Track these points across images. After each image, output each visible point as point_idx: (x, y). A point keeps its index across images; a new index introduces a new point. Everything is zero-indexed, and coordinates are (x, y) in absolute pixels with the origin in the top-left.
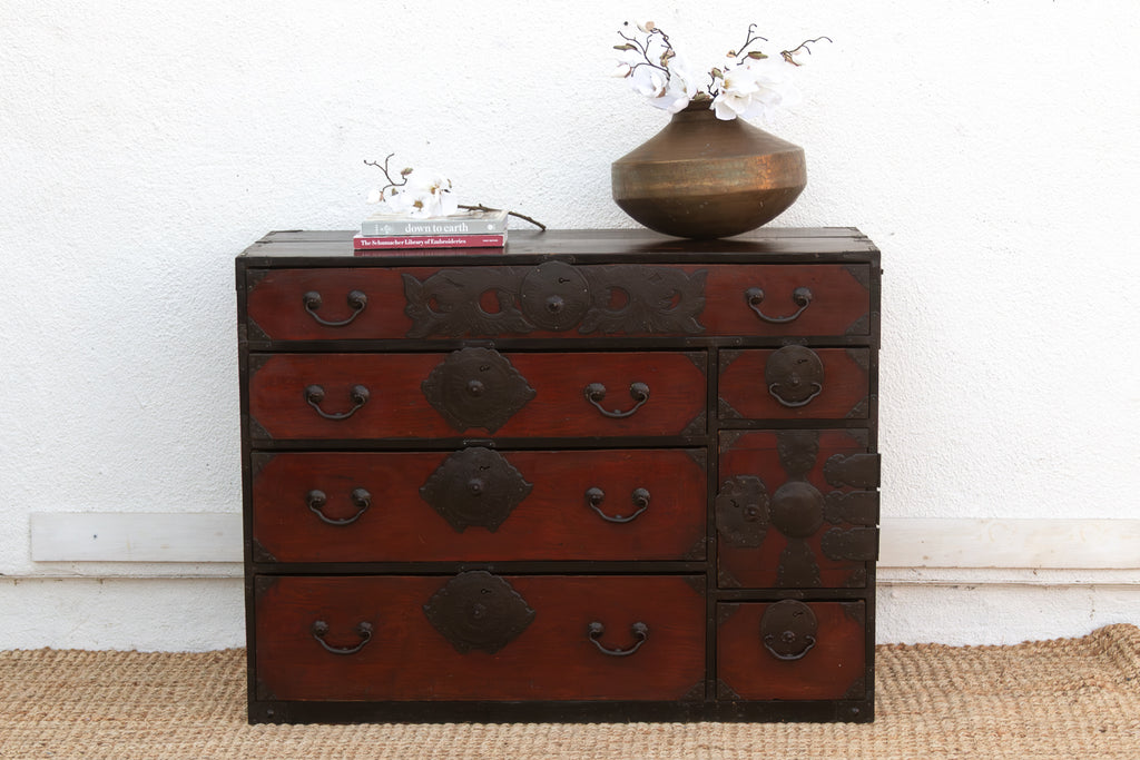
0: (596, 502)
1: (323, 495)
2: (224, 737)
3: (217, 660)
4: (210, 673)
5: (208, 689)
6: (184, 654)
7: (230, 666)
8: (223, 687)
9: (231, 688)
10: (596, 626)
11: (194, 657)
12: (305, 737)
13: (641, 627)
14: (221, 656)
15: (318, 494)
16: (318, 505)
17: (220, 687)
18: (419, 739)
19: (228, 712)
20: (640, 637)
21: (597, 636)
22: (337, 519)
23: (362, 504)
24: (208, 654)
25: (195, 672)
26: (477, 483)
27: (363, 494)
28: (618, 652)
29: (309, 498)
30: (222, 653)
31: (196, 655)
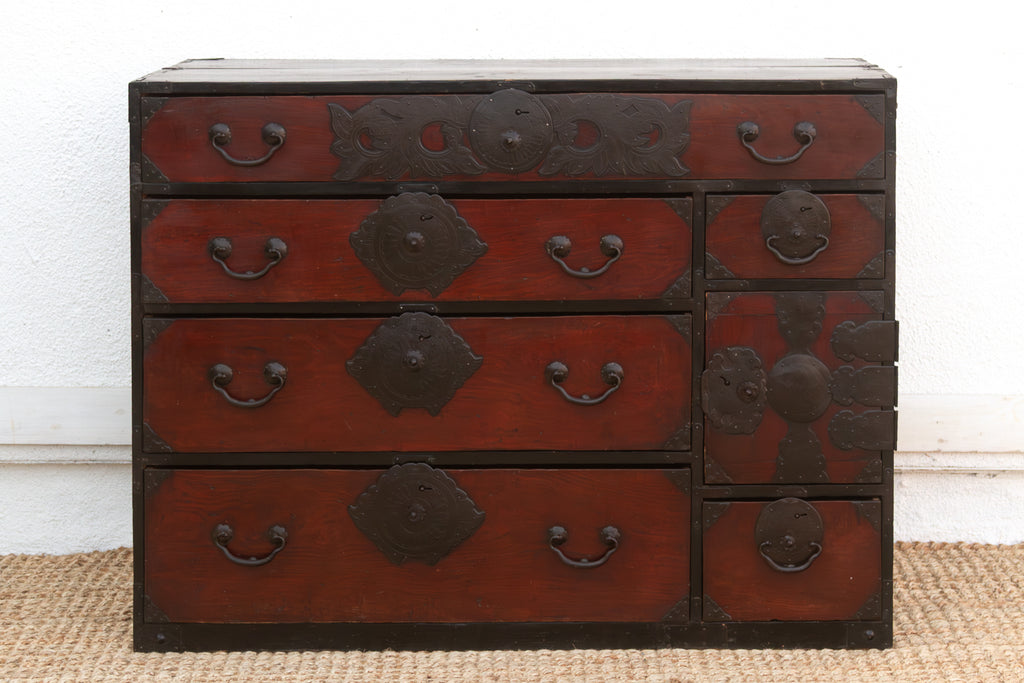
0: (559, 379)
1: (228, 370)
2: (81, 668)
3: (80, 563)
4: (68, 579)
5: (63, 602)
6: (43, 557)
7: (95, 570)
8: (81, 599)
9: (92, 599)
10: (558, 531)
11: (55, 560)
12: (181, 667)
13: (612, 532)
14: (86, 558)
15: (224, 369)
16: (222, 383)
17: (78, 600)
18: (321, 671)
19: (85, 634)
20: (611, 544)
21: (558, 543)
22: (246, 400)
23: (276, 382)
24: (71, 557)
25: (52, 576)
26: (416, 355)
27: (278, 369)
28: (584, 563)
29: (214, 373)
30: (89, 555)
31: (57, 557)
